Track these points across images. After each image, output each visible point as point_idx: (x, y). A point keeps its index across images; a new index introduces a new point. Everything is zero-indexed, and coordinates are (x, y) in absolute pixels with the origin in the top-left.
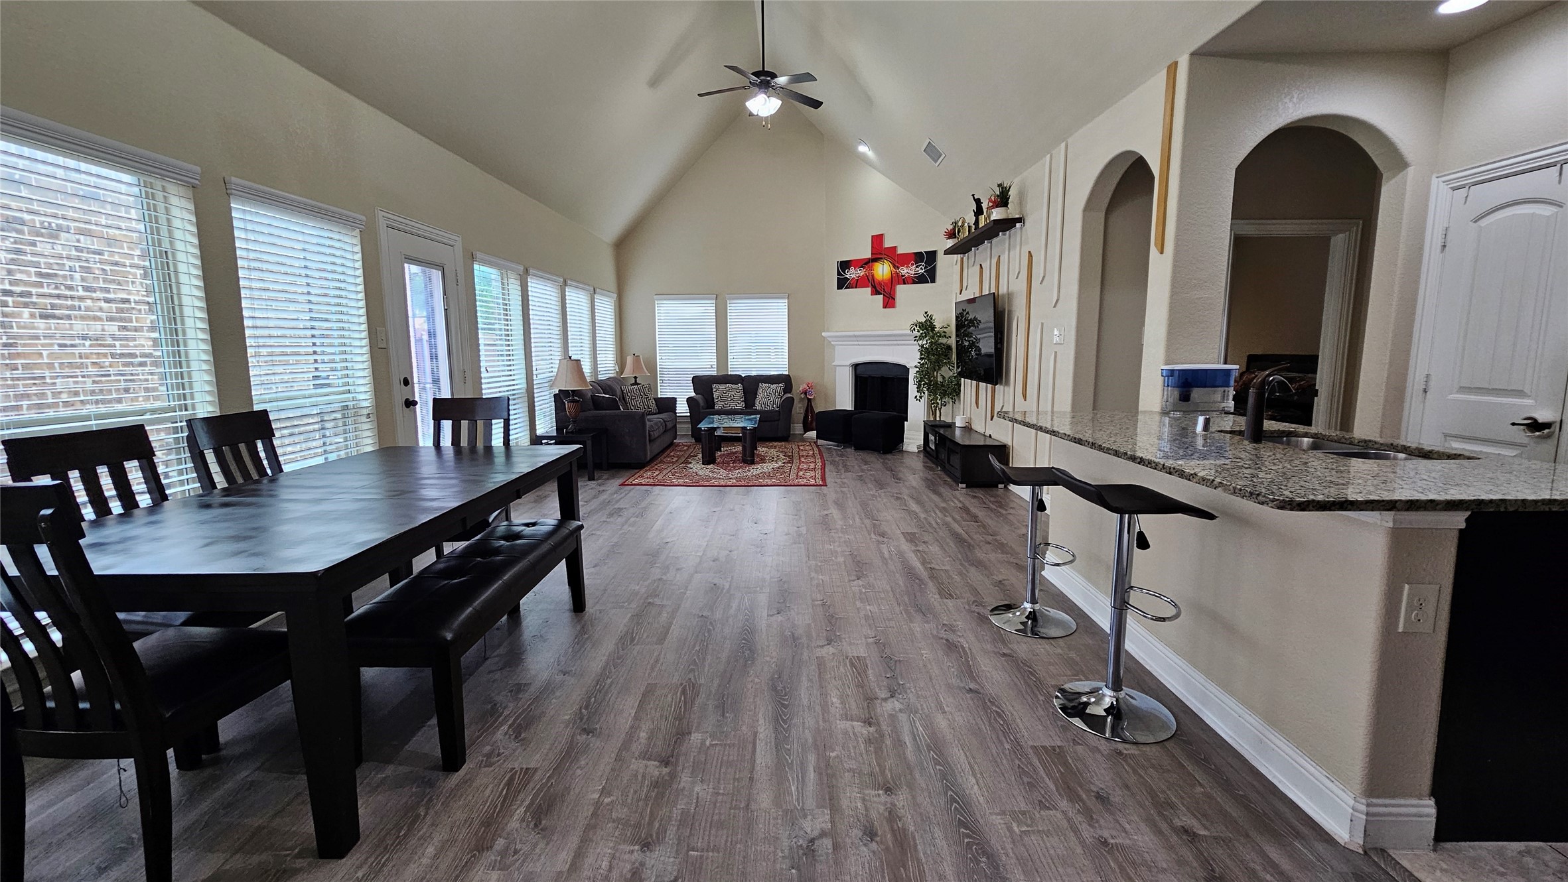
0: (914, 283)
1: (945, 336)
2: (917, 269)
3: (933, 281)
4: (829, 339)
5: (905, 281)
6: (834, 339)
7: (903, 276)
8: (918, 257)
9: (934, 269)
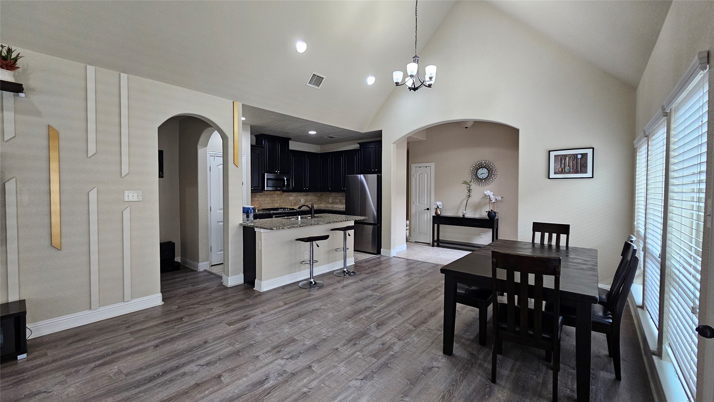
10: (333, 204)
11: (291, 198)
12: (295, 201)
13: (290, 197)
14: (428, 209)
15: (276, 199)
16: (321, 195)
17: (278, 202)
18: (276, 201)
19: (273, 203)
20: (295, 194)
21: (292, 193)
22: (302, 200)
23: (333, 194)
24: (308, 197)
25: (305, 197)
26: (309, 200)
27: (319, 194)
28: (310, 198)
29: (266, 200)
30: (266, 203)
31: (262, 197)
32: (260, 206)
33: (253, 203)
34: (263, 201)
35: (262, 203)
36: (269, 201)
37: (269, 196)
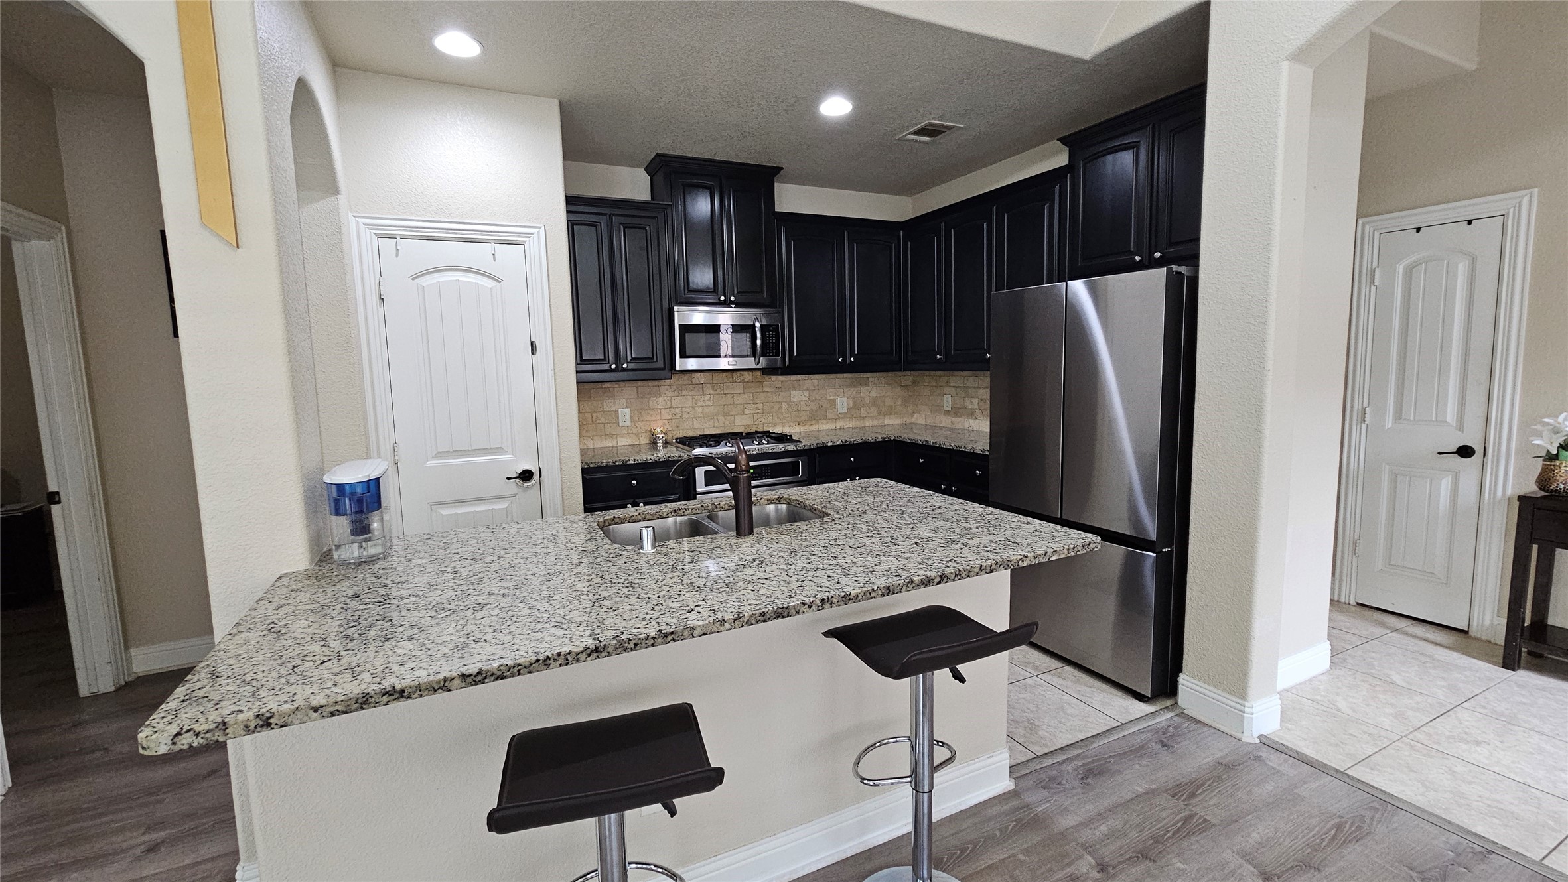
10: (956, 415)
11: (797, 396)
12: (814, 406)
13: (793, 393)
14: (1465, 452)
15: (739, 400)
16: (914, 382)
17: (746, 411)
18: (739, 407)
19: (726, 415)
20: (812, 381)
21: (799, 377)
22: (839, 401)
23: (958, 379)
24: (863, 389)
25: (853, 391)
26: (867, 400)
27: (907, 378)
28: (873, 394)
29: (699, 404)
30: (701, 415)
31: (684, 393)
32: (674, 425)
33: (647, 418)
34: (688, 410)
35: (685, 415)
36: (711, 409)
37: (712, 392)
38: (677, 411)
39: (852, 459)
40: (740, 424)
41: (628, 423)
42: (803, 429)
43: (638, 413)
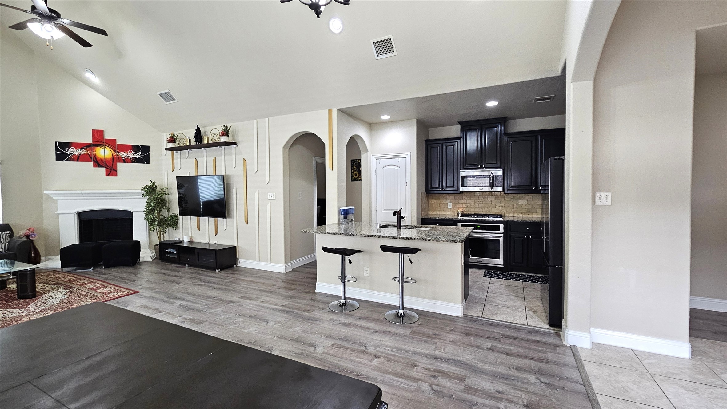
0: (132, 162)
1: (165, 194)
2: (135, 155)
3: (148, 162)
4: (51, 196)
5: (124, 160)
6: (55, 195)
7: (123, 158)
8: (135, 148)
9: (149, 156)
29: (477, 203)
30: (478, 207)
31: (471, 199)
32: (467, 209)
33: (458, 206)
34: (473, 205)
35: (471, 207)
36: (482, 205)
37: (482, 199)
38: (469, 205)
39: (528, 228)
40: (494, 211)
41: (451, 208)
42: (524, 216)
43: (454, 205)
